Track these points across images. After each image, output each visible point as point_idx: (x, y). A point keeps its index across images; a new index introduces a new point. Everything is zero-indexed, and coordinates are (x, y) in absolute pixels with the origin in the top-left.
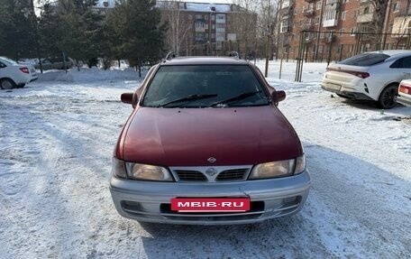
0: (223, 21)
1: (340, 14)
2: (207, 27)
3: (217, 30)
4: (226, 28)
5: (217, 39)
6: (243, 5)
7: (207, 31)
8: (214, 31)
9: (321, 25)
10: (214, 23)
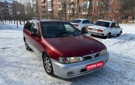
0: (11, 7)
1: (53, 7)
2: (4, 8)
3: (9, 10)
4: (13, 9)
5: (10, 13)
6: (19, 2)
7: (4, 10)
8: (8, 10)
9: (47, 10)
10: (7, 7)
